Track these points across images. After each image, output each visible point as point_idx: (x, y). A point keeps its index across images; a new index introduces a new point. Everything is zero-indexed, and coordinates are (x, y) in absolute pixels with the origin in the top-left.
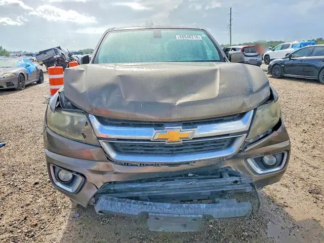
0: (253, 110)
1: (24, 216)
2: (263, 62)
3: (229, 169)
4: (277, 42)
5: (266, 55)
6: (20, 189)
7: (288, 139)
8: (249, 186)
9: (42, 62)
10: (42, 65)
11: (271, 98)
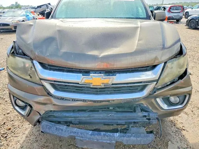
0: (163, 63)
1: (4, 121)
2: (184, 17)
3: (142, 105)
4: (195, 2)
5: (186, 12)
6: (6, 101)
7: (191, 85)
8: (155, 120)
9: (38, 14)
10: (39, 15)
11: (181, 53)
